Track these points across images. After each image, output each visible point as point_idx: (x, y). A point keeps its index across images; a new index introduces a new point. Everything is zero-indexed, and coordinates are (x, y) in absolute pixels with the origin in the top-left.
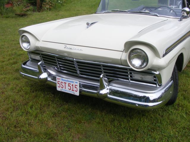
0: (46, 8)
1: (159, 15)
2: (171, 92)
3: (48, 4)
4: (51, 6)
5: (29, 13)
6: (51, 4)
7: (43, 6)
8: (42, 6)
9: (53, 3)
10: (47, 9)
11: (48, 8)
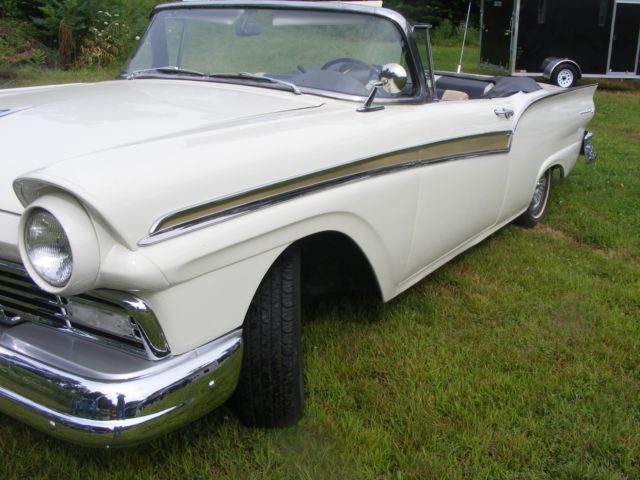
0: (90, 59)
1: (297, 89)
2: (212, 383)
3: (99, 44)
4: (110, 51)
5: (25, 70)
6: (109, 46)
7: (83, 50)
8: (79, 51)
9: (117, 41)
10: (96, 61)
11: (96, 58)
